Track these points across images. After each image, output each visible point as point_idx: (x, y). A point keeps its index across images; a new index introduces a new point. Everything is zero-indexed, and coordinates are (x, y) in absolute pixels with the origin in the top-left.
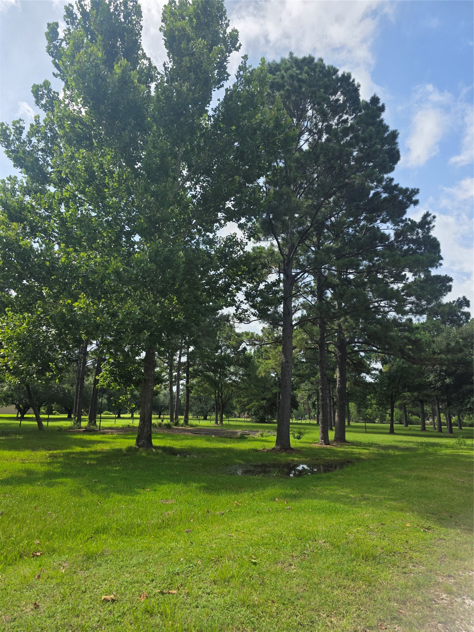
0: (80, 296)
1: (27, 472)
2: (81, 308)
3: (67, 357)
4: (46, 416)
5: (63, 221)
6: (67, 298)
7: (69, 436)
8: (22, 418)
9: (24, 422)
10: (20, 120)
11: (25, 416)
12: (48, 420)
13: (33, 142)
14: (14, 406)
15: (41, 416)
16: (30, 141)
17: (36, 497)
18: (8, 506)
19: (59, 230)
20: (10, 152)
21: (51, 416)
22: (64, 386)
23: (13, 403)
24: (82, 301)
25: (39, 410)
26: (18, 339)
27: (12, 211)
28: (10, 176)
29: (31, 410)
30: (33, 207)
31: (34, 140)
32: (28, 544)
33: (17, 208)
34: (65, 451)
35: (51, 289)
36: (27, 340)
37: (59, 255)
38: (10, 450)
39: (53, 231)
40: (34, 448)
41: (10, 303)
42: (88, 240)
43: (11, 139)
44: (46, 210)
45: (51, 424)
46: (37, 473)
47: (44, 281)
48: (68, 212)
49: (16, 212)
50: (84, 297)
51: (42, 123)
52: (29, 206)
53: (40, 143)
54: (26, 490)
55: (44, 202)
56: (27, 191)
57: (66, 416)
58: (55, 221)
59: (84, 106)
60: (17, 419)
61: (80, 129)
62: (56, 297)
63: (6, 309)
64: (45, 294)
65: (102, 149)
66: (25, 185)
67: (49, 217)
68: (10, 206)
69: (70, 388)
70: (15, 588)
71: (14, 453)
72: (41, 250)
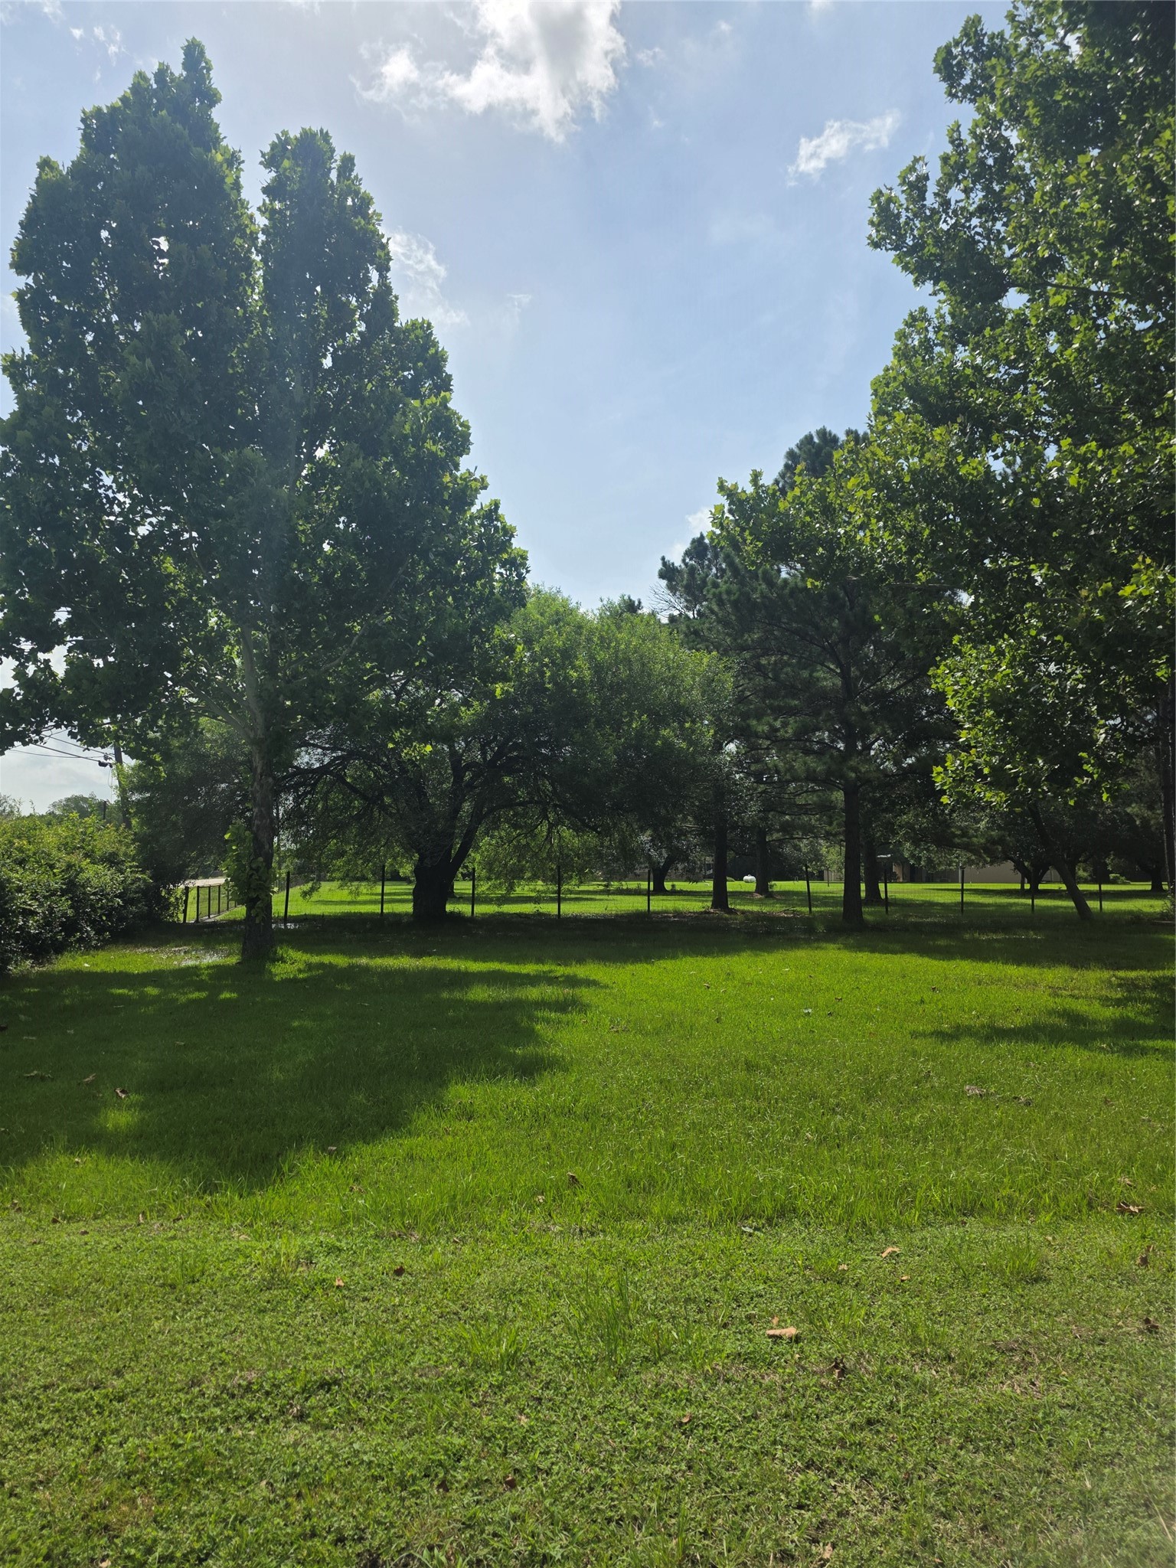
0: (1135, 566)
1: (1069, 1015)
2: (1146, 598)
3: (1124, 732)
4: (1094, 887)
5: (1060, 375)
6: (1101, 579)
7: (1162, 936)
8: (1035, 893)
9: (1040, 902)
10: (916, 160)
11: (1041, 887)
12: (1100, 896)
13: (953, 202)
14: (1010, 864)
15: (1082, 887)
16: (946, 203)
17: (1101, 1077)
18: (1038, 1089)
19: (1053, 406)
20: (906, 254)
21: (1105, 887)
22: (1129, 810)
23: (1007, 858)
24: (1144, 577)
25: (1074, 873)
26: (992, 704)
27: (932, 399)
28: (911, 314)
29: (1052, 872)
30: (977, 369)
31: (955, 194)
32: (1102, 1180)
33: (942, 388)
34: (1157, 974)
35: (1054, 566)
36: (1017, 701)
37: (1059, 470)
38: (1019, 964)
39: (1038, 412)
40: (1078, 962)
41: (960, 623)
42: (1138, 404)
43: (902, 220)
44: (1011, 364)
45: (1109, 906)
46: (1095, 1022)
47: (1039, 550)
48: (1070, 344)
49: (941, 397)
50: (1148, 567)
51: (968, 140)
52: (968, 371)
53: (972, 195)
54: (1074, 1057)
55: (1002, 345)
56: (958, 335)
57: (1147, 886)
58: (1039, 384)
59: (1070, 28)
60: (1021, 893)
61: (1071, 98)
62: (1072, 582)
63: (956, 639)
64: (1040, 580)
65: (1144, 120)
66: (949, 320)
67: (1022, 379)
68: (925, 389)
69: (1147, 813)
70: (1090, 1271)
71: (1033, 973)
72: (1014, 473)
